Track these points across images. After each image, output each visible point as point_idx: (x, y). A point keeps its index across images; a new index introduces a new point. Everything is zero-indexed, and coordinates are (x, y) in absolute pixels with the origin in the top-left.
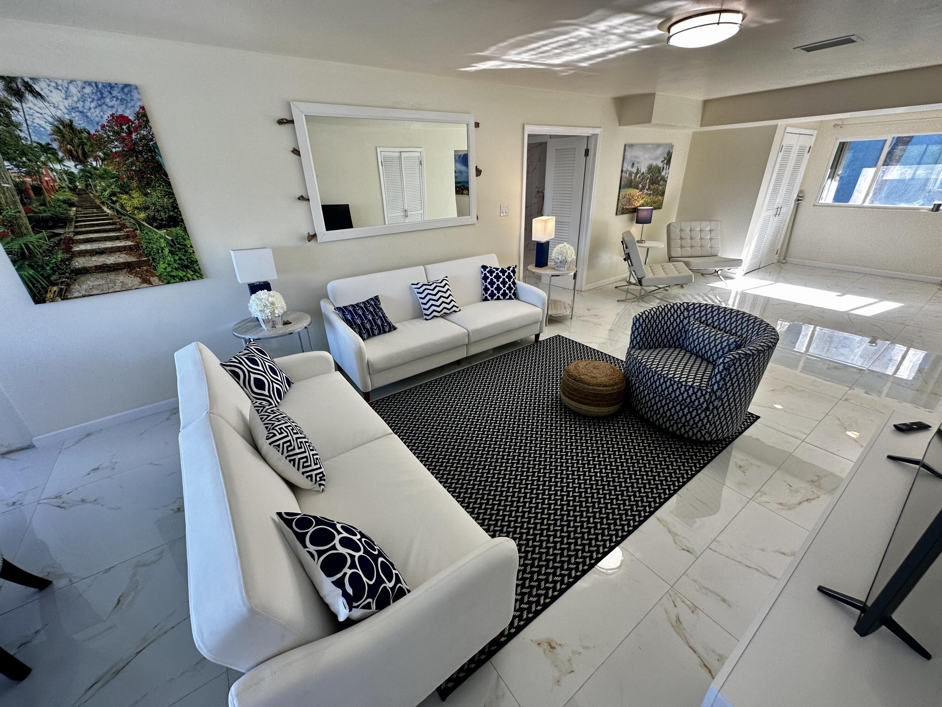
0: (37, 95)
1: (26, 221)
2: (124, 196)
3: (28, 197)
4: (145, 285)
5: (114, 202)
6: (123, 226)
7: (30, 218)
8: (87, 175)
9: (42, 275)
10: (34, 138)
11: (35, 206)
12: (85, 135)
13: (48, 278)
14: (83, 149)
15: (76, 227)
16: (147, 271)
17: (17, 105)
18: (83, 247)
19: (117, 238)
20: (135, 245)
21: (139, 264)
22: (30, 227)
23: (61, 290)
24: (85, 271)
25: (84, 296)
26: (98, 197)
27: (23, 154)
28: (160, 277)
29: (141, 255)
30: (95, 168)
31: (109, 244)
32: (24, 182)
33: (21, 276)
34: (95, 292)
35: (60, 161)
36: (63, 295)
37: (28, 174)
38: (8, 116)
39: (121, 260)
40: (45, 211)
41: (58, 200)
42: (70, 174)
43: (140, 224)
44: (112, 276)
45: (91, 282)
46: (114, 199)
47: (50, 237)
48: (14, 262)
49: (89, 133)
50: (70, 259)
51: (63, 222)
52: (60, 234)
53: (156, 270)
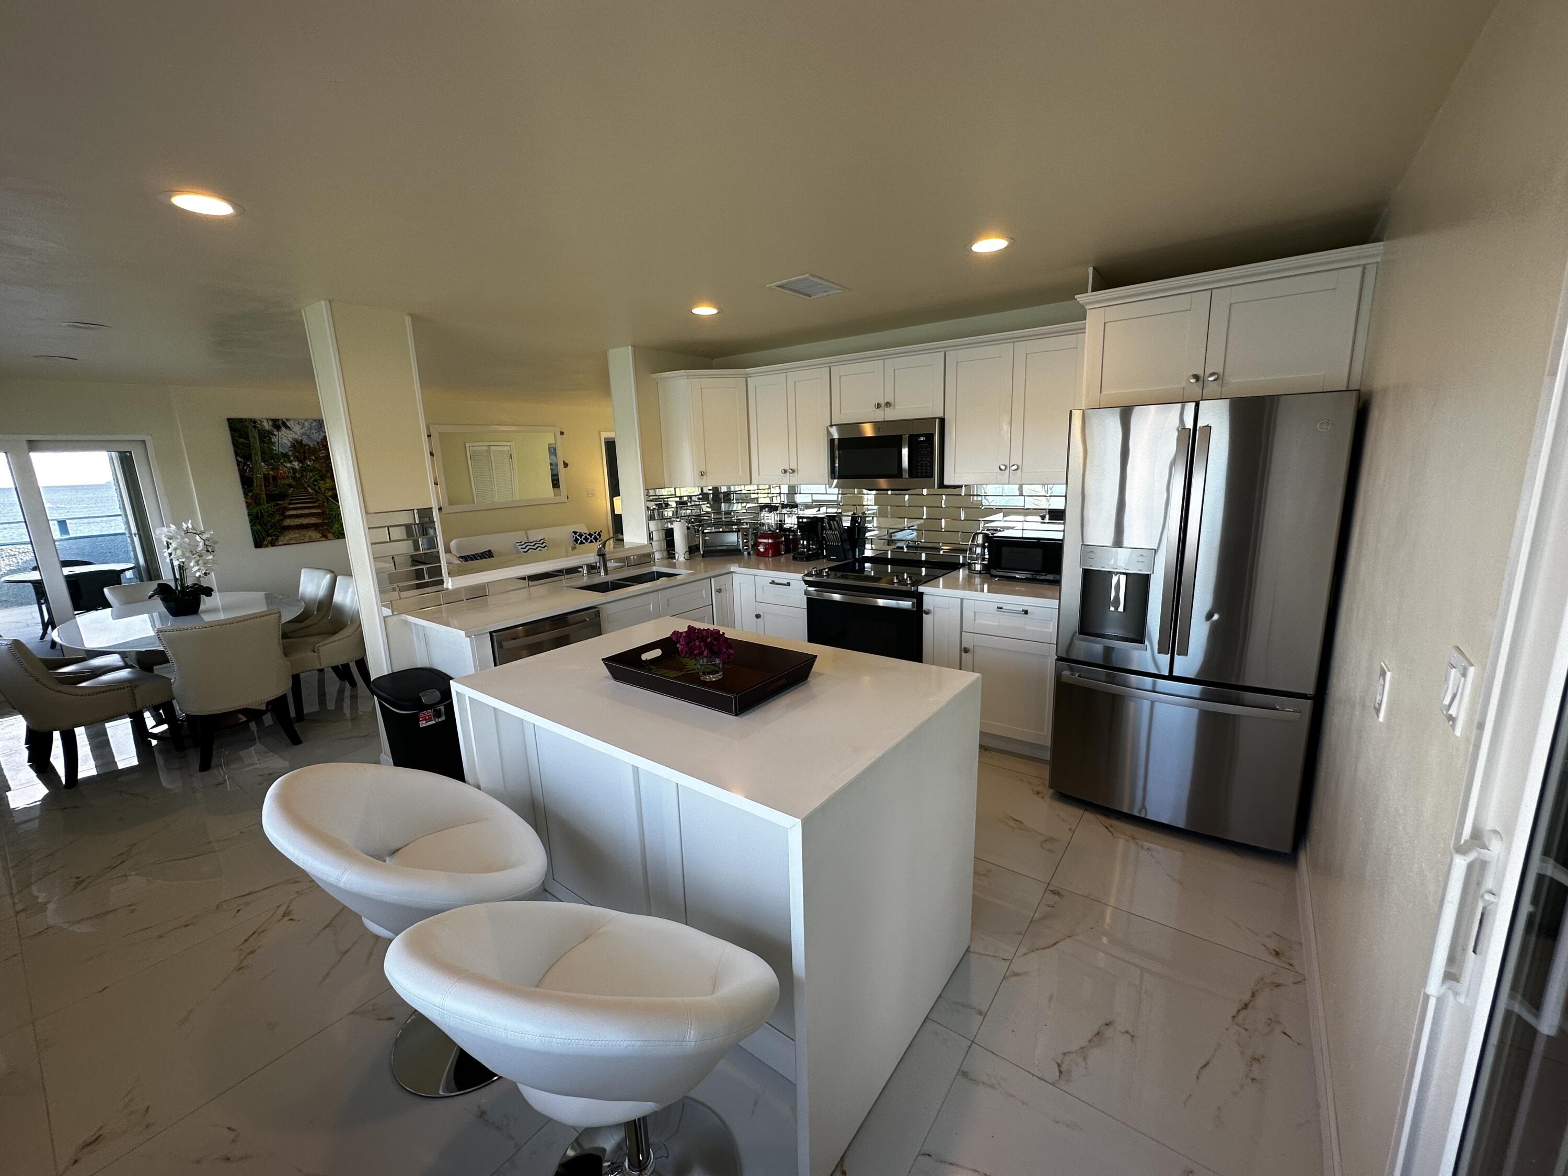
0: (287, 427)
1: (264, 496)
2: (322, 482)
3: (269, 482)
4: (324, 539)
5: (315, 485)
6: (318, 500)
7: (266, 495)
8: (304, 469)
9: (264, 530)
10: (280, 450)
11: (271, 487)
12: (307, 447)
13: (267, 532)
14: (304, 456)
15: (291, 500)
16: (326, 529)
17: (276, 433)
18: (291, 513)
19: (312, 507)
20: (322, 512)
21: (322, 525)
22: (265, 500)
23: (273, 539)
24: (289, 528)
25: (285, 544)
26: (307, 482)
27: (272, 458)
28: (333, 534)
29: (324, 519)
30: (309, 466)
31: (307, 511)
32: (269, 474)
33: (252, 530)
34: (292, 542)
35: (291, 462)
36: (273, 544)
37: (272, 469)
38: (270, 439)
39: (312, 522)
40: (276, 490)
41: (284, 484)
42: (294, 469)
43: (328, 499)
44: (304, 532)
45: (292, 535)
46: (316, 483)
47: (274, 506)
48: (251, 521)
49: (309, 446)
50: (282, 520)
51: (283, 496)
52: (280, 504)
53: (331, 528)
